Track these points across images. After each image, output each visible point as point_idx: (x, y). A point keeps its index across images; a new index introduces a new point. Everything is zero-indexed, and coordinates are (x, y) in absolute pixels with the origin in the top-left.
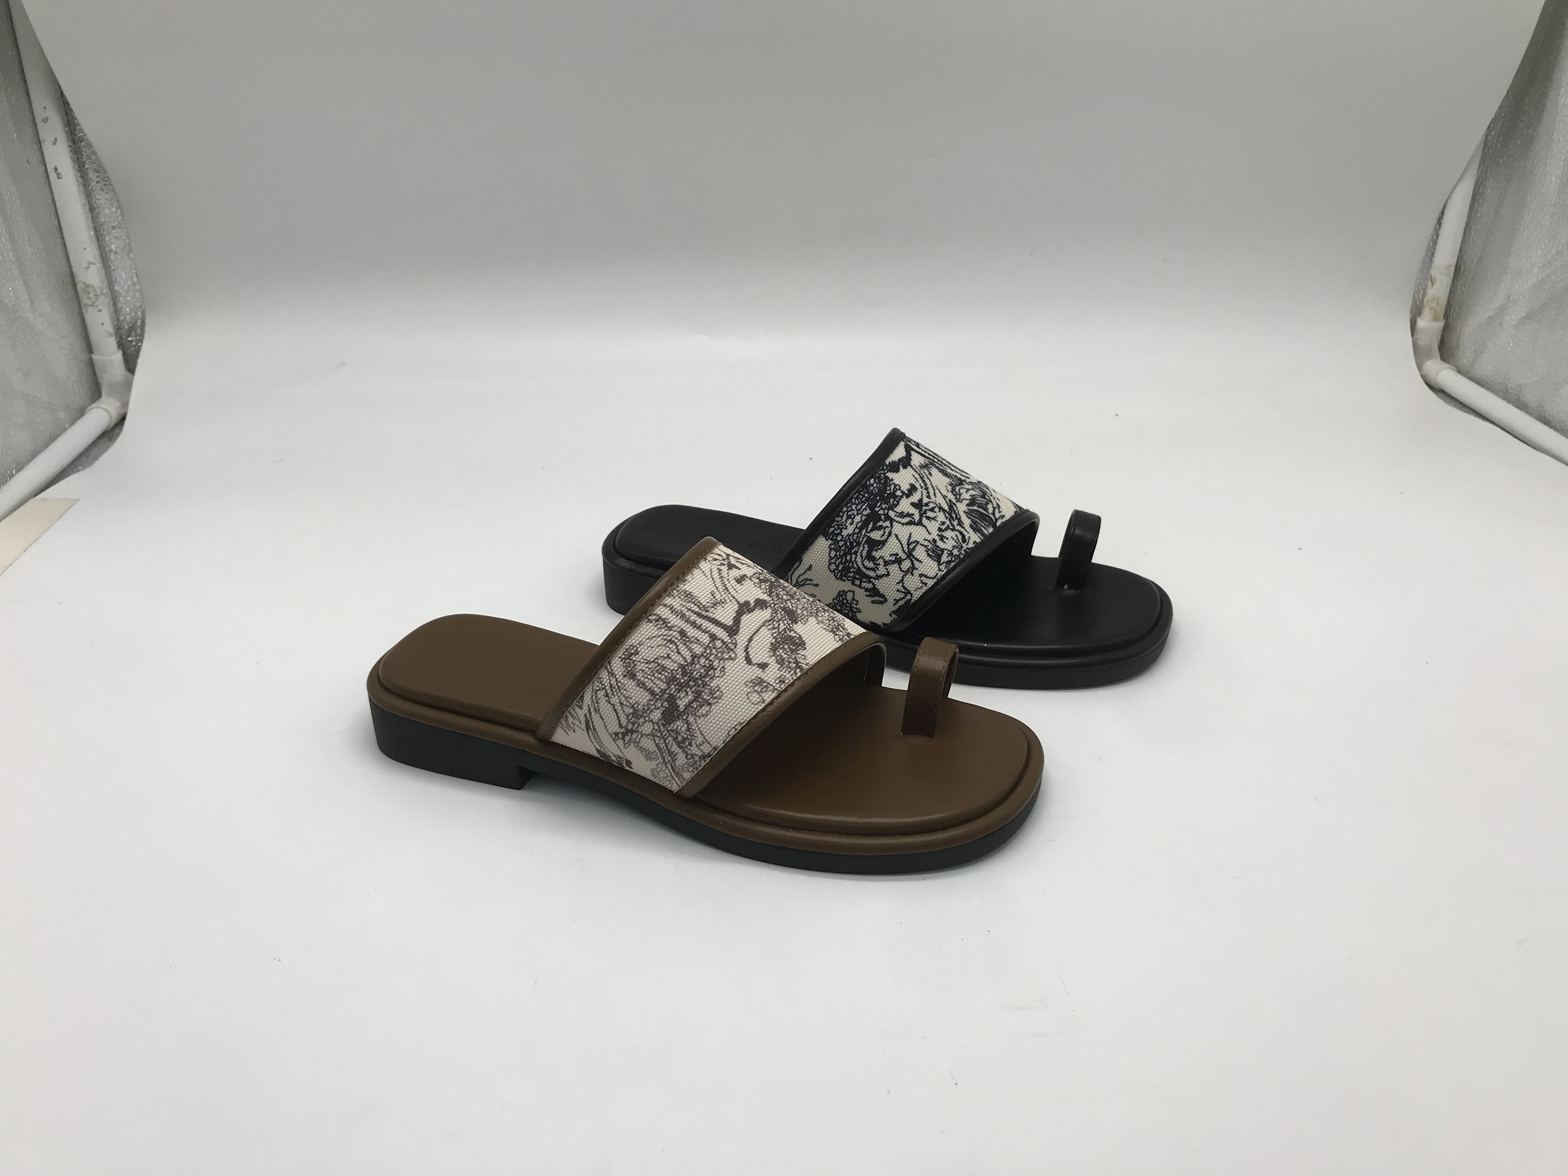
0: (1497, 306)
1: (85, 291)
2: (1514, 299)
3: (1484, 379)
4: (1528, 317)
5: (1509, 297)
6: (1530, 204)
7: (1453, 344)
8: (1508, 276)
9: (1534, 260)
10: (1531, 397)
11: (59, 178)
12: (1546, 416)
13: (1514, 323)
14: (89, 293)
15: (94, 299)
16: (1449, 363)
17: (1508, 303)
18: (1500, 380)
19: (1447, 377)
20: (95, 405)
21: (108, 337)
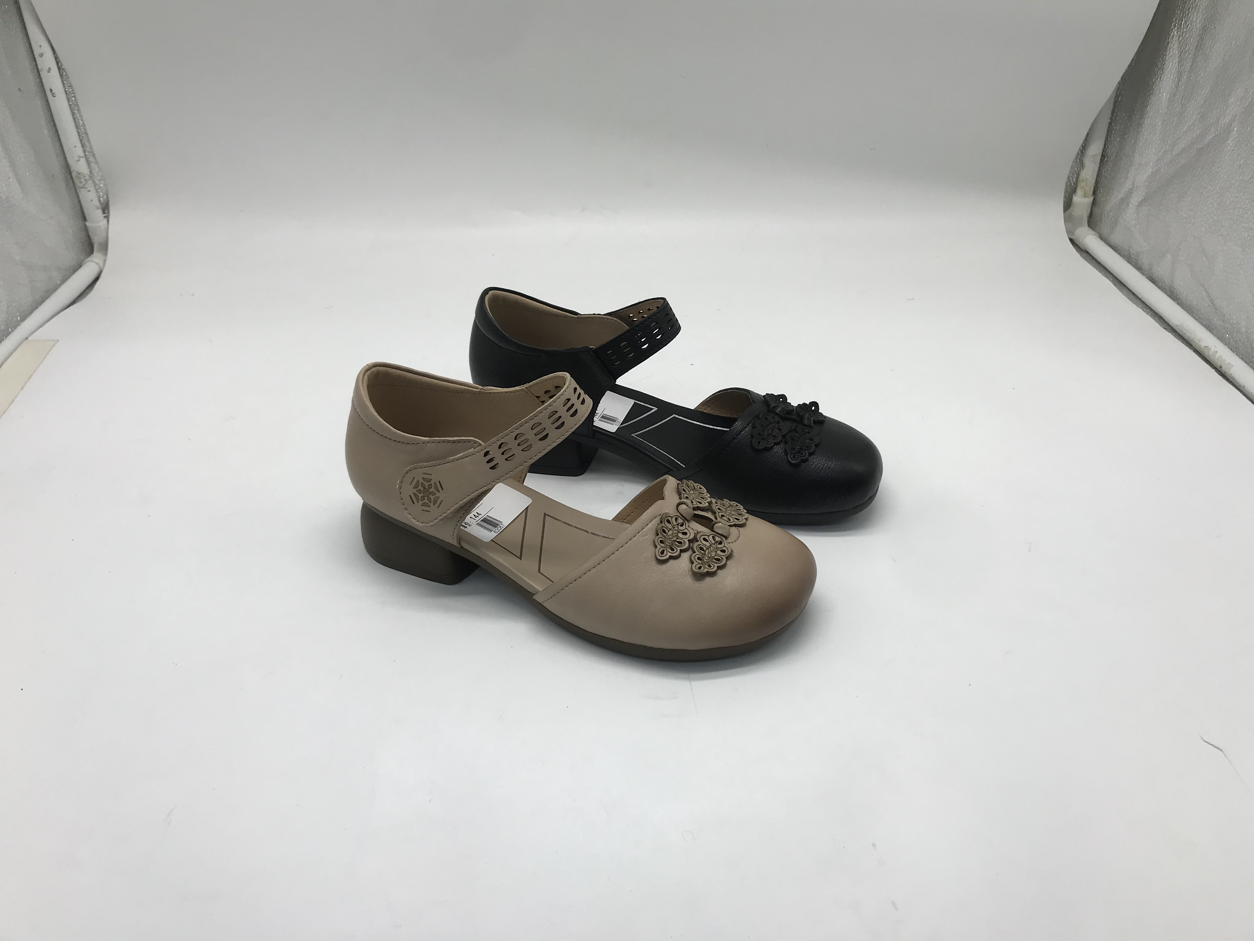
0: (1126, 190)
1: (77, 177)
2: (1137, 186)
3: (1116, 246)
4: (1144, 200)
5: (1134, 184)
6: (1149, 112)
7: (1098, 217)
8: (1134, 168)
9: (1150, 157)
10: (1145, 261)
11: (54, 97)
12: (1154, 277)
13: (1137, 204)
14: (80, 179)
15: (84, 183)
16: (1095, 231)
17: (1133, 189)
18: (1127, 248)
19: (1092, 241)
20: (89, 259)
21: (97, 209)
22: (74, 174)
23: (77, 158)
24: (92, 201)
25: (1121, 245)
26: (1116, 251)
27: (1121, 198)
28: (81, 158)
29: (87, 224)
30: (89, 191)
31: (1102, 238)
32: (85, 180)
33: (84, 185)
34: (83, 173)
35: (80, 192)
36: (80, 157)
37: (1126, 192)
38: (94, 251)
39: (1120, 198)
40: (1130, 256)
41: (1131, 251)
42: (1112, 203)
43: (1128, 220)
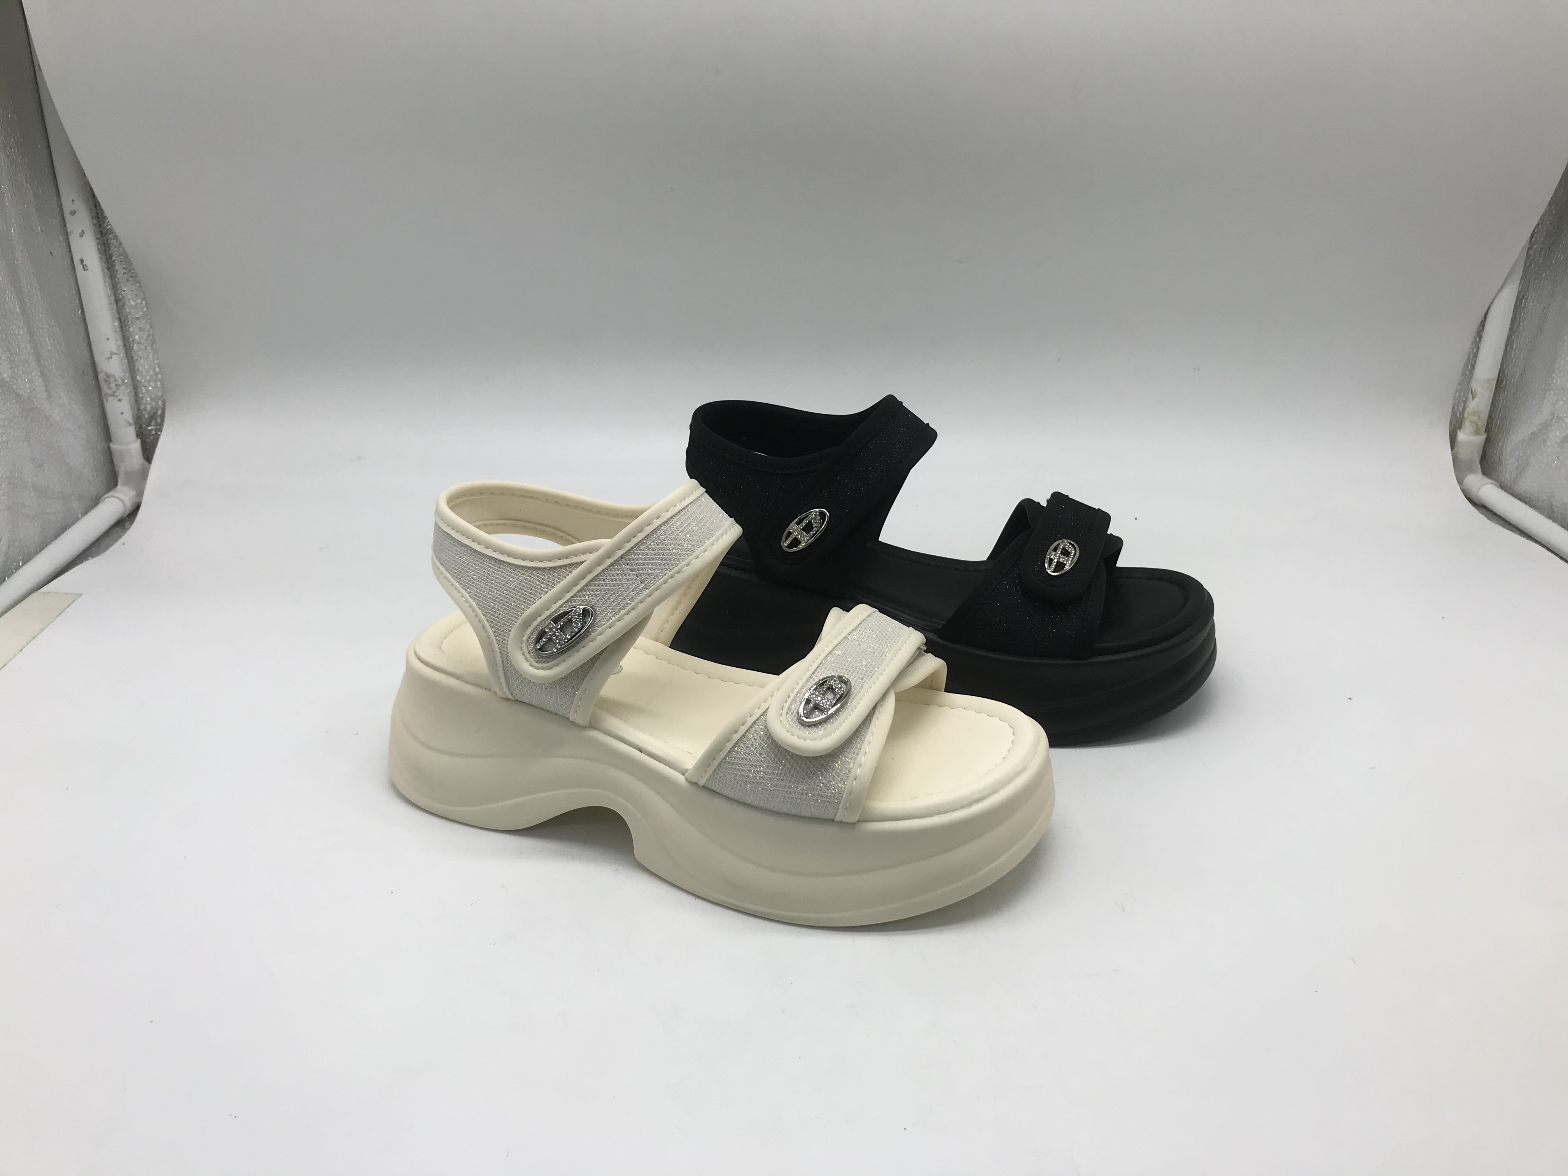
0: (1540, 422)
1: (106, 381)
2: (1557, 417)
3: (1527, 496)
5: (1553, 414)
7: (1494, 462)
8: (1552, 392)
11: (85, 270)
13: (1559, 440)
14: (110, 384)
15: (114, 389)
16: (1492, 479)
17: (1552, 419)
18: (1545, 498)
19: (1490, 492)
20: (110, 494)
21: (128, 426)
22: (101, 377)
23: (109, 355)
24: (122, 413)
25: (1536, 496)
26: (1526, 503)
27: (1533, 433)
28: (114, 356)
29: (112, 445)
30: (120, 400)
31: (1503, 487)
32: (117, 385)
33: (114, 393)
34: (114, 376)
35: (107, 401)
36: (112, 353)
37: (1539, 424)
38: (119, 483)
39: (1530, 433)
40: (1552, 508)
41: (1553, 503)
42: (1519, 440)
43: (1545, 461)
